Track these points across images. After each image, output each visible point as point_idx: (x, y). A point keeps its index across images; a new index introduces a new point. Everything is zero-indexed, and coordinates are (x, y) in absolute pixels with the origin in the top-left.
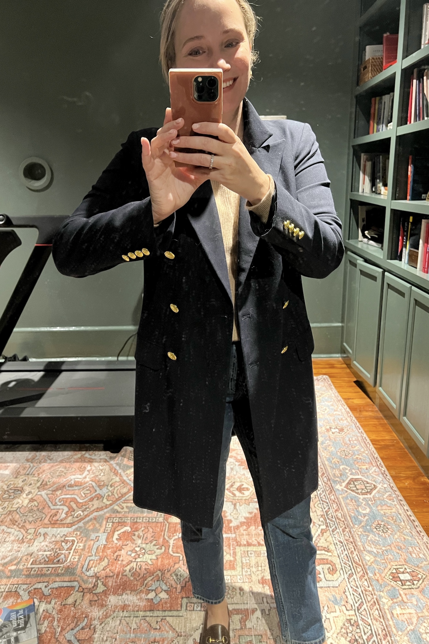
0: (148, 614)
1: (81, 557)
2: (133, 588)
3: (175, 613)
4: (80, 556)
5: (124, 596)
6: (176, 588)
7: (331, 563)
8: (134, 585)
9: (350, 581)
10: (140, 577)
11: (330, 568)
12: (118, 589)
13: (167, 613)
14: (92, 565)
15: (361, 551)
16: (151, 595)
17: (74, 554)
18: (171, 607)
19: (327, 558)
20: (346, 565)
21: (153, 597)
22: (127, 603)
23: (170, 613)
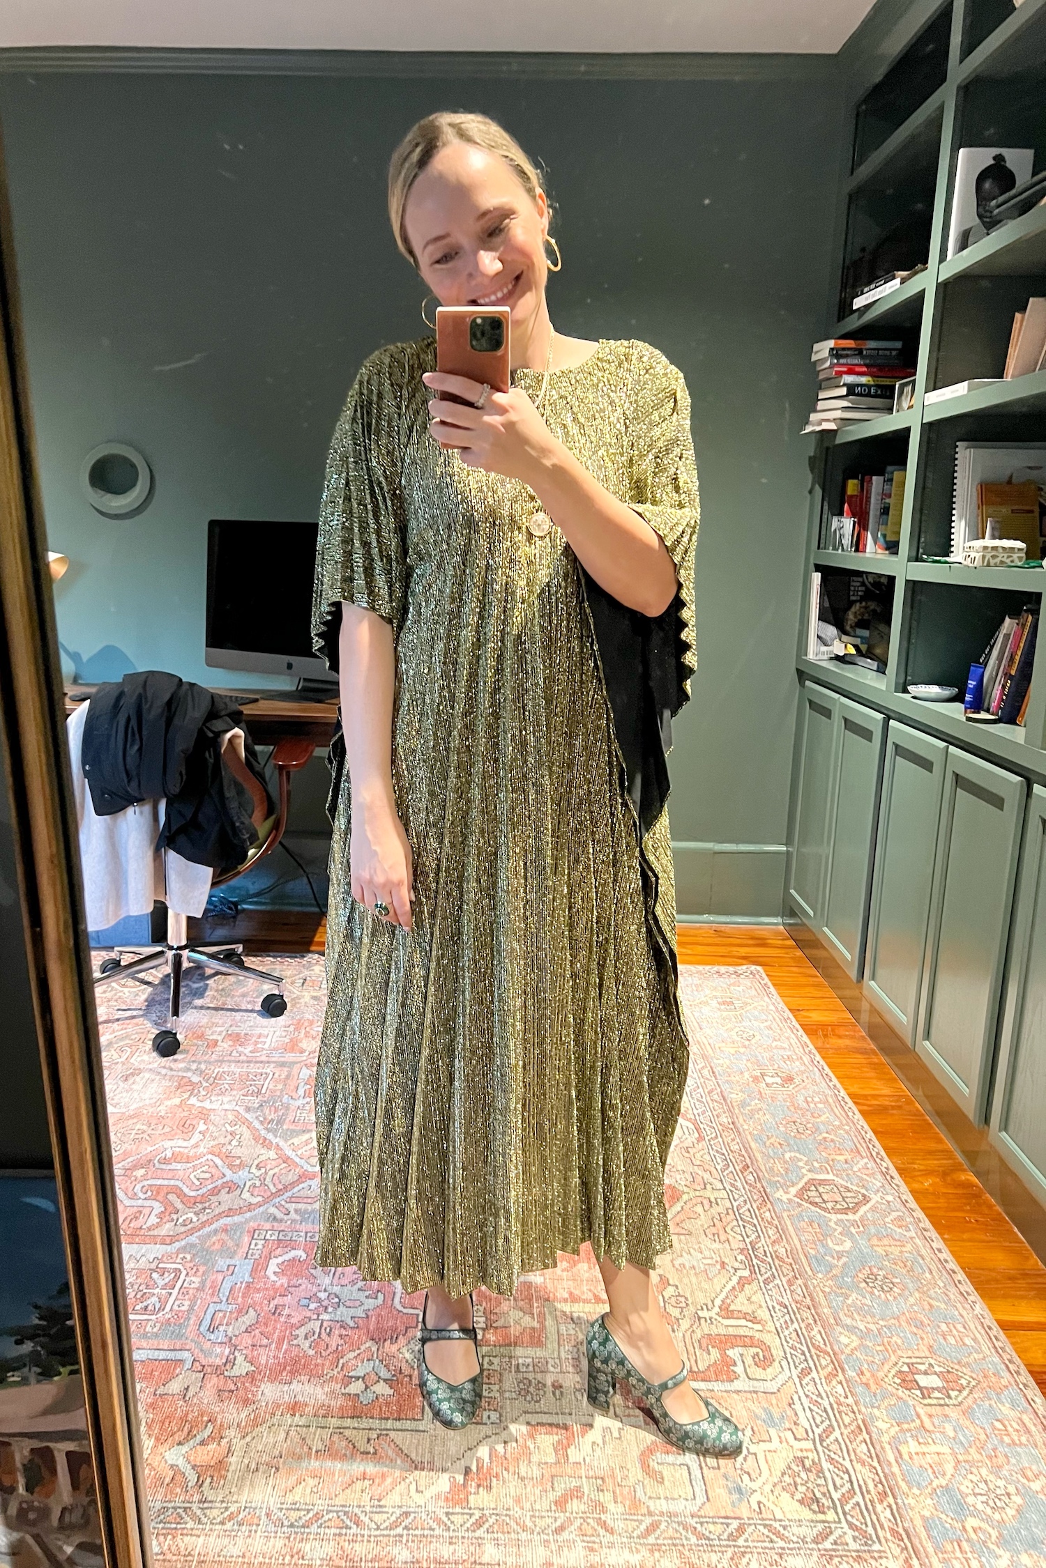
0: (348, 1422)
1: (196, 1303)
2: (314, 1372)
3: (408, 1424)
4: (193, 1301)
5: (295, 1386)
6: (410, 1376)
7: (761, 1344)
8: (317, 1365)
9: (803, 1383)
10: (330, 1350)
11: (757, 1354)
12: (281, 1372)
13: (389, 1424)
14: (221, 1321)
15: (831, 1325)
16: (356, 1387)
17: (180, 1297)
18: (399, 1411)
19: (751, 1334)
20: (796, 1350)
21: (359, 1392)
22: (300, 1398)
23: (398, 1425)
